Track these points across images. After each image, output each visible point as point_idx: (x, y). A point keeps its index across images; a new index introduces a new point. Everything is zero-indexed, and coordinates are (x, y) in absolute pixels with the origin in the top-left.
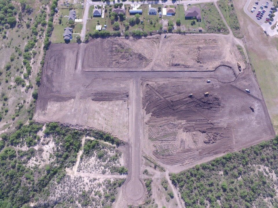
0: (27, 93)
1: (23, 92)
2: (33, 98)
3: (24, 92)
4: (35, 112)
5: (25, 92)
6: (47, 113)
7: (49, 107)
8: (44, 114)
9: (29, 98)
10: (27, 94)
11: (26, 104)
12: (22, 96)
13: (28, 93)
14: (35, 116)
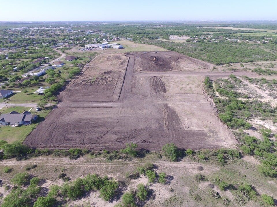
0: (171, 178)
1: (172, 190)
2: (183, 160)
3: (170, 187)
4: (218, 147)
5: (169, 183)
6: (208, 129)
7: (195, 128)
8: (213, 132)
9: (186, 169)
10: (175, 178)
11: (205, 172)
12: (186, 189)
13: (171, 174)
14: (226, 146)
